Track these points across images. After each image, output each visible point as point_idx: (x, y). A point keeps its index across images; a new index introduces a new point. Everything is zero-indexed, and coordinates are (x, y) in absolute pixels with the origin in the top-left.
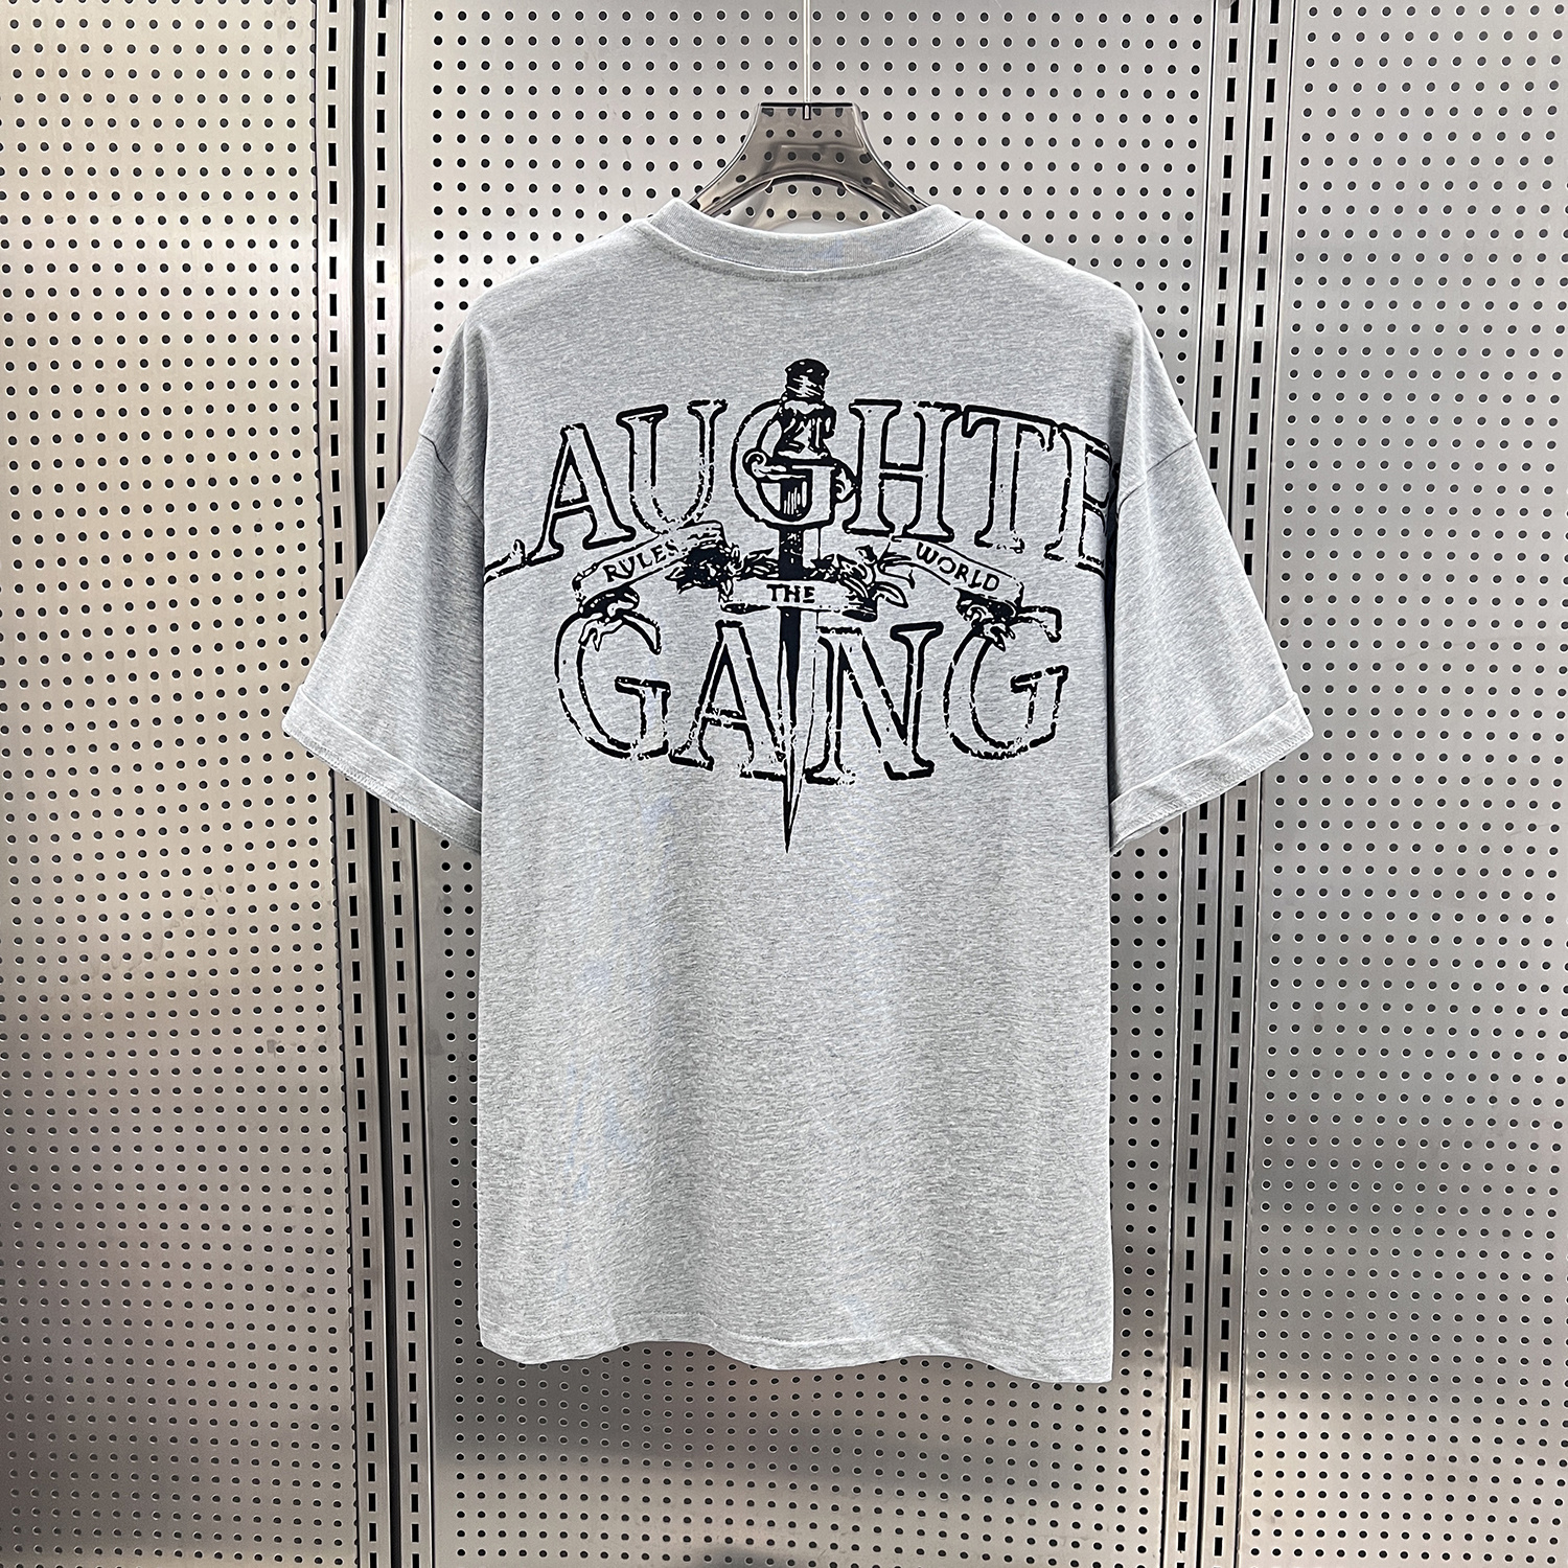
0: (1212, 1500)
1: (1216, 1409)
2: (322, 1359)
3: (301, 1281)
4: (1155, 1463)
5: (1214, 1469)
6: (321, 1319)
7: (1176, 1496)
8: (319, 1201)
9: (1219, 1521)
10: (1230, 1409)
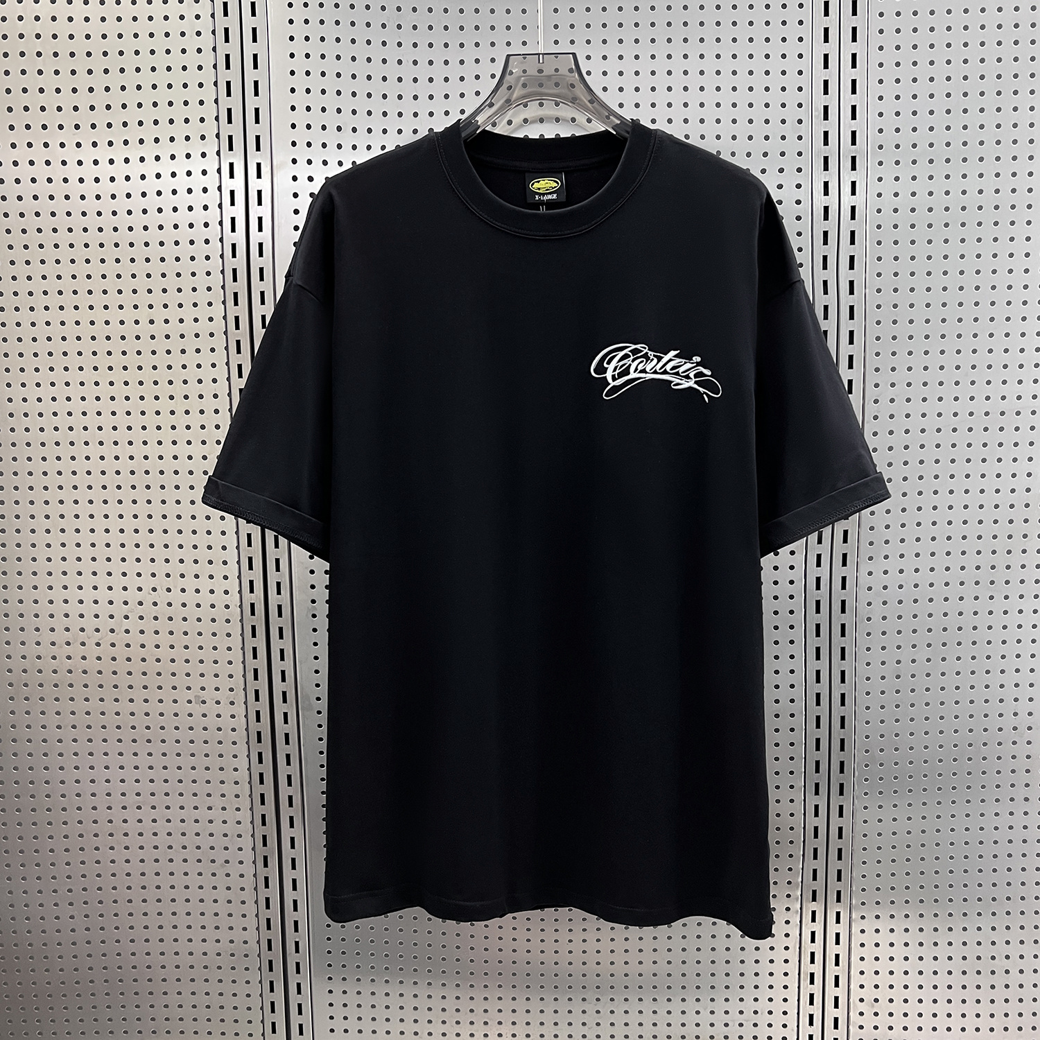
0: (831, 991)
1: (833, 929)
2: (236, 908)
3: (220, 856)
4: (792, 968)
5: (832, 970)
6: (234, 881)
7: (807, 988)
8: (232, 803)
9: (836, 1006)
10: (842, 928)
